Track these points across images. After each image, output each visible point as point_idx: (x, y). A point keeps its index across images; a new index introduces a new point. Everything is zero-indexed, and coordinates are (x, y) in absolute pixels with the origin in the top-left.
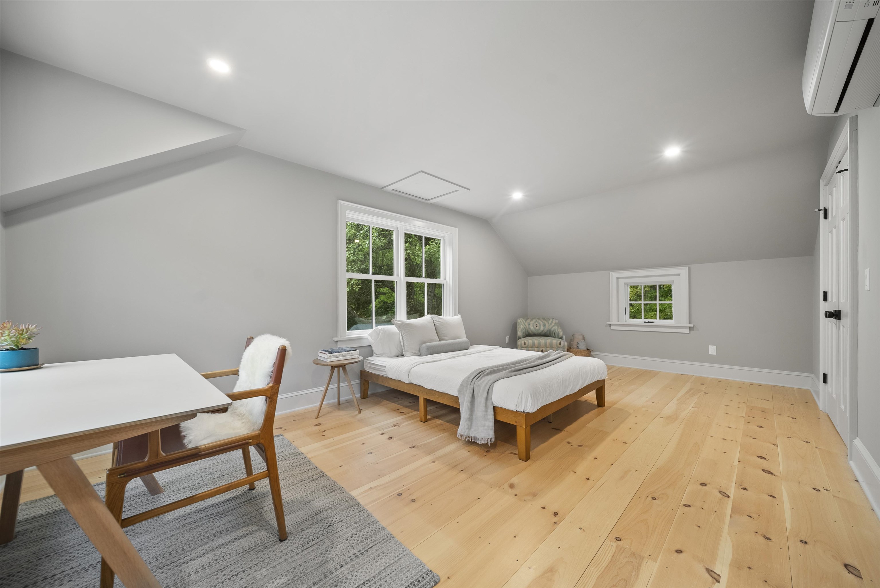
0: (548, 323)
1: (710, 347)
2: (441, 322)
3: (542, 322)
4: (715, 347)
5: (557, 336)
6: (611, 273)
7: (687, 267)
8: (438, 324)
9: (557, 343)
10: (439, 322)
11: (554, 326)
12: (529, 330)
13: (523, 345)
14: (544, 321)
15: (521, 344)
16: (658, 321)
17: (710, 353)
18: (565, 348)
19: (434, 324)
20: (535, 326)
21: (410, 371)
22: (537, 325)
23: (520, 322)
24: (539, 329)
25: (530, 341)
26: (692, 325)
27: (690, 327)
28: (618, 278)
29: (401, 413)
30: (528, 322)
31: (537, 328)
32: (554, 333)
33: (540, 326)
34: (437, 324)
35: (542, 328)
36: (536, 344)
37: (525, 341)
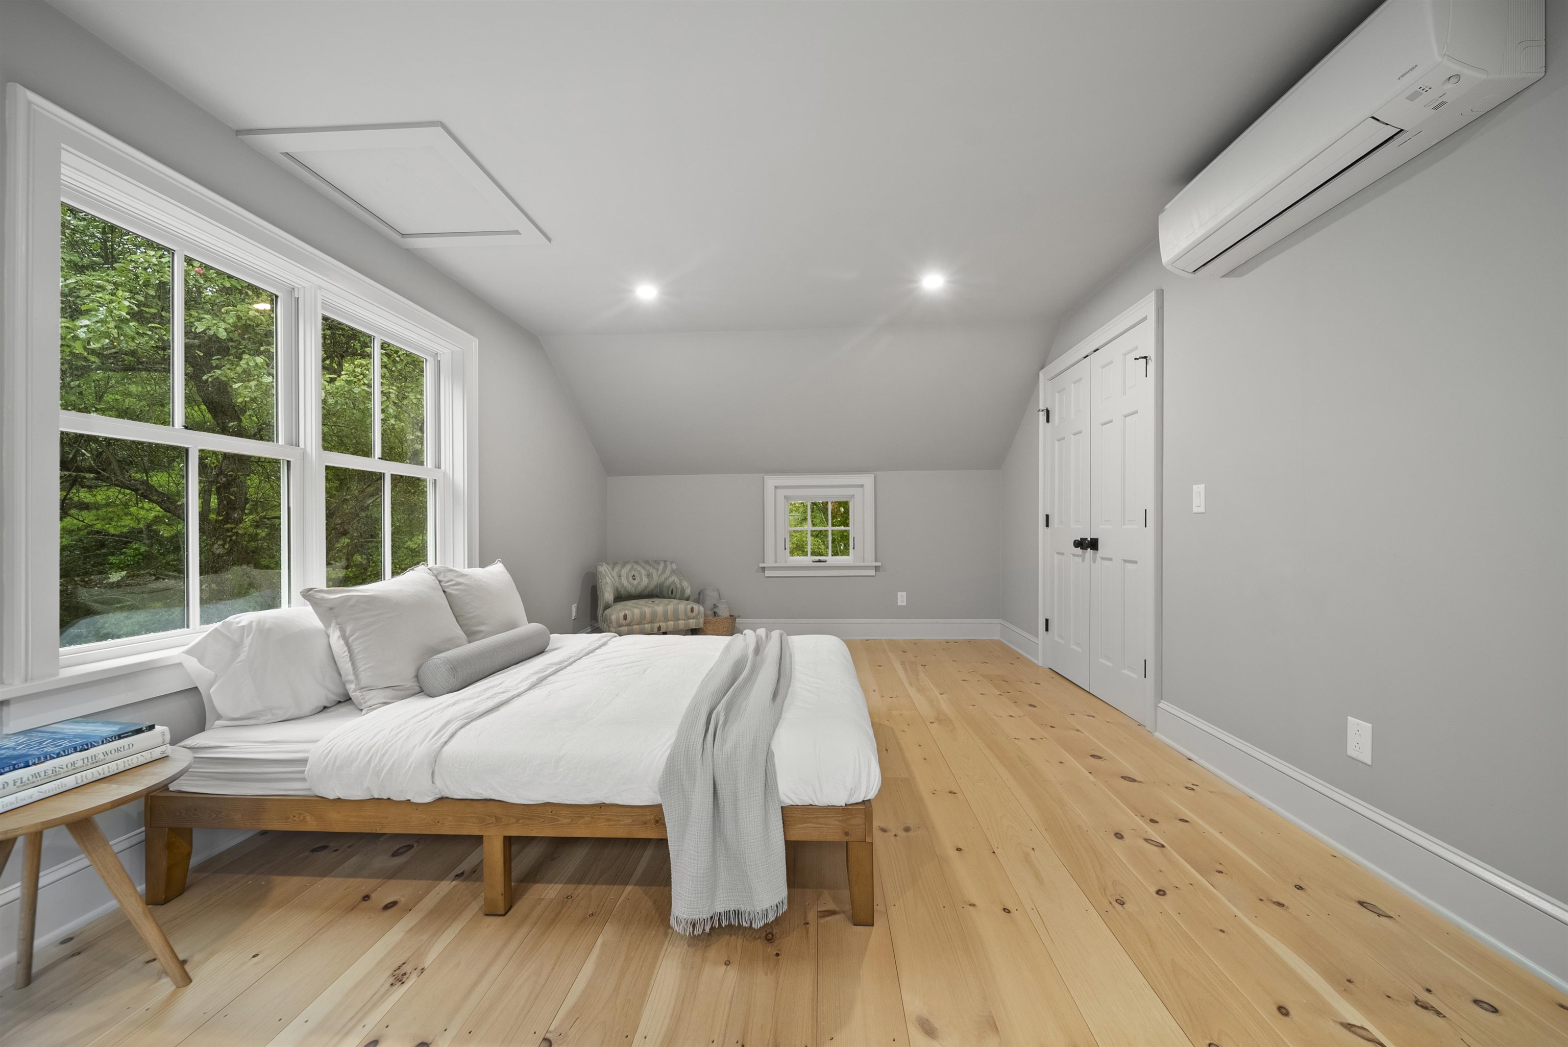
0: (657, 570)
1: (900, 594)
2: (465, 585)
3: (644, 568)
4: (904, 594)
5: (678, 596)
6: (765, 477)
7: (873, 475)
8: (456, 590)
9: (686, 609)
10: (458, 584)
11: (670, 576)
12: (620, 587)
13: (622, 621)
14: (648, 567)
15: (618, 619)
16: (831, 560)
17: (899, 604)
18: (700, 619)
19: (444, 592)
20: (631, 579)
21: (435, 759)
22: (634, 576)
23: (604, 572)
24: (639, 584)
25: (634, 609)
26: (879, 564)
27: (876, 566)
28: (776, 487)
29: (387, 907)
30: (617, 570)
31: (635, 582)
32: (672, 591)
33: (641, 577)
34: (455, 592)
35: (645, 581)
36: (648, 615)
37: (627, 612)
